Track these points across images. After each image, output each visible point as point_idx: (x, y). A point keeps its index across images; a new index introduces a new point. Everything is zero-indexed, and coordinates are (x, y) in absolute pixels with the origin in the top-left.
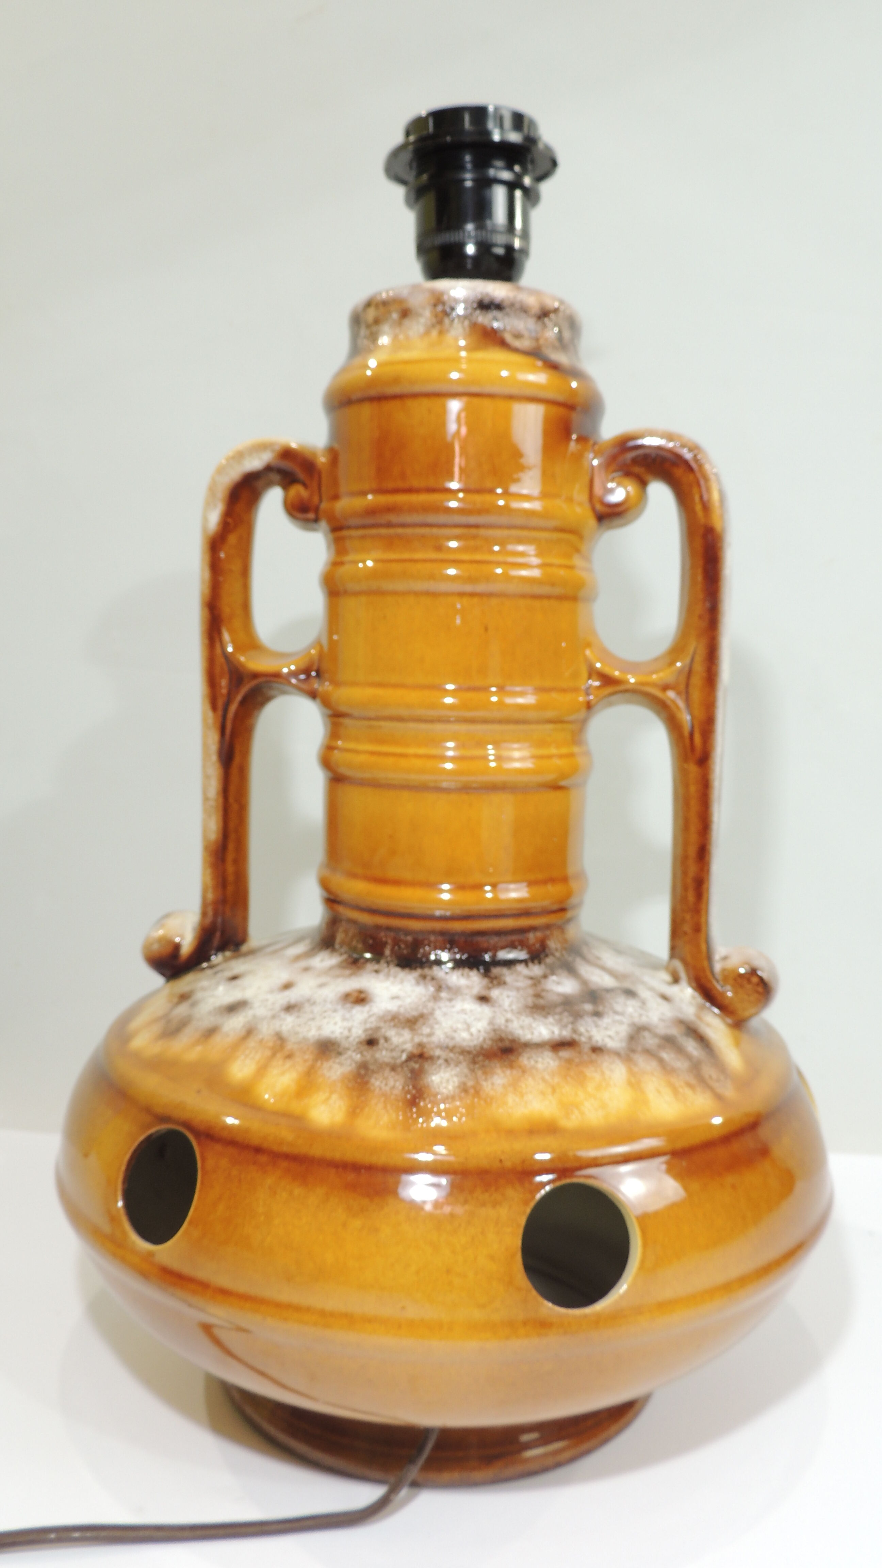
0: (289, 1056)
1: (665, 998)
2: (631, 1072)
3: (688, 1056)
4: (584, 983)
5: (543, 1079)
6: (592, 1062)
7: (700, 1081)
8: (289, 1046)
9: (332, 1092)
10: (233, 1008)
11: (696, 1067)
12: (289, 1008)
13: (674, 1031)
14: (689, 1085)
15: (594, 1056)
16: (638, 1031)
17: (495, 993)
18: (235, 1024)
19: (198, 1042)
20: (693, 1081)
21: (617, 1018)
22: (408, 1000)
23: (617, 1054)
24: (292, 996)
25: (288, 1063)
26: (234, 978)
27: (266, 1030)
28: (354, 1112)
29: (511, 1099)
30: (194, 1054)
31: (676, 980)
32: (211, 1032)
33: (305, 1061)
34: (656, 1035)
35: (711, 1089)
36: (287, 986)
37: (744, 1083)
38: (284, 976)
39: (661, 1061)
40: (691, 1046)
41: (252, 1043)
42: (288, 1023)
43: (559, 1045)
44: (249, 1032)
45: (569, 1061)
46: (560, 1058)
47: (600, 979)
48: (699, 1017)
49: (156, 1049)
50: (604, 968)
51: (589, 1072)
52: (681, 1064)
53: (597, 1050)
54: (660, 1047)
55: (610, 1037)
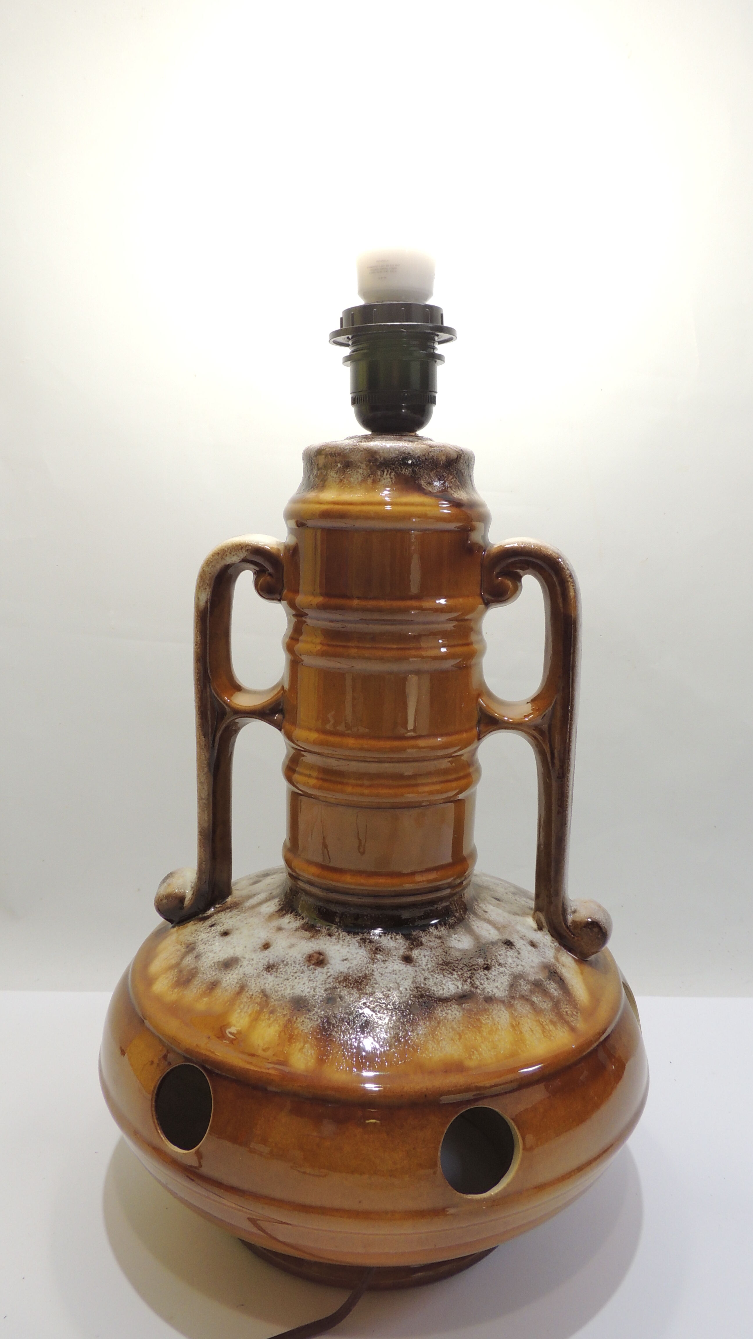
0: (272, 1012)
1: (533, 945)
2: (513, 1017)
3: (551, 998)
4: (477, 938)
5: (452, 1028)
6: (485, 1010)
7: (561, 1018)
8: (272, 1002)
9: (305, 1042)
10: (229, 964)
11: (556, 1005)
12: (270, 968)
13: (541, 976)
14: (552, 1022)
15: (487, 1006)
16: (516, 978)
17: (415, 953)
18: (230, 979)
19: (204, 994)
20: (555, 1019)
21: (502, 969)
22: (355, 962)
23: (503, 1002)
24: (270, 956)
25: (273, 1018)
26: (225, 934)
27: (254, 987)
28: (322, 1060)
29: (431, 1045)
30: (202, 1005)
31: (540, 928)
32: (213, 985)
33: (284, 1015)
34: (528, 982)
35: (567, 1023)
36: (266, 946)
37: (589, 1013)
38: (263, 934)
39: (533, 1004)
40: (553, 988)
41: (244, 998)
42: (269, 981)
43: (462, 998)
44: (242, 988)
45: (470, 1011)
46: (464, 1009)
47: (488, 933)
48: (557, 959)
49: (172, 996)
50: (489, 922)
51: (483, 1019)
52: (546, 1005)
53: (489, 999)
54: (532, 992)
55: (497, 987)
